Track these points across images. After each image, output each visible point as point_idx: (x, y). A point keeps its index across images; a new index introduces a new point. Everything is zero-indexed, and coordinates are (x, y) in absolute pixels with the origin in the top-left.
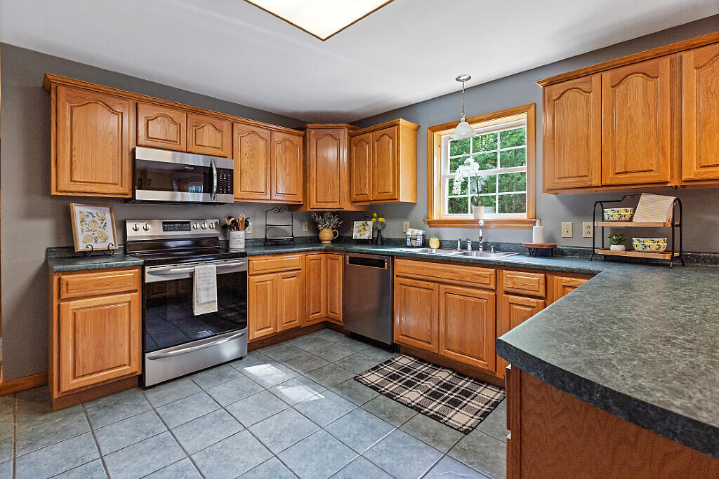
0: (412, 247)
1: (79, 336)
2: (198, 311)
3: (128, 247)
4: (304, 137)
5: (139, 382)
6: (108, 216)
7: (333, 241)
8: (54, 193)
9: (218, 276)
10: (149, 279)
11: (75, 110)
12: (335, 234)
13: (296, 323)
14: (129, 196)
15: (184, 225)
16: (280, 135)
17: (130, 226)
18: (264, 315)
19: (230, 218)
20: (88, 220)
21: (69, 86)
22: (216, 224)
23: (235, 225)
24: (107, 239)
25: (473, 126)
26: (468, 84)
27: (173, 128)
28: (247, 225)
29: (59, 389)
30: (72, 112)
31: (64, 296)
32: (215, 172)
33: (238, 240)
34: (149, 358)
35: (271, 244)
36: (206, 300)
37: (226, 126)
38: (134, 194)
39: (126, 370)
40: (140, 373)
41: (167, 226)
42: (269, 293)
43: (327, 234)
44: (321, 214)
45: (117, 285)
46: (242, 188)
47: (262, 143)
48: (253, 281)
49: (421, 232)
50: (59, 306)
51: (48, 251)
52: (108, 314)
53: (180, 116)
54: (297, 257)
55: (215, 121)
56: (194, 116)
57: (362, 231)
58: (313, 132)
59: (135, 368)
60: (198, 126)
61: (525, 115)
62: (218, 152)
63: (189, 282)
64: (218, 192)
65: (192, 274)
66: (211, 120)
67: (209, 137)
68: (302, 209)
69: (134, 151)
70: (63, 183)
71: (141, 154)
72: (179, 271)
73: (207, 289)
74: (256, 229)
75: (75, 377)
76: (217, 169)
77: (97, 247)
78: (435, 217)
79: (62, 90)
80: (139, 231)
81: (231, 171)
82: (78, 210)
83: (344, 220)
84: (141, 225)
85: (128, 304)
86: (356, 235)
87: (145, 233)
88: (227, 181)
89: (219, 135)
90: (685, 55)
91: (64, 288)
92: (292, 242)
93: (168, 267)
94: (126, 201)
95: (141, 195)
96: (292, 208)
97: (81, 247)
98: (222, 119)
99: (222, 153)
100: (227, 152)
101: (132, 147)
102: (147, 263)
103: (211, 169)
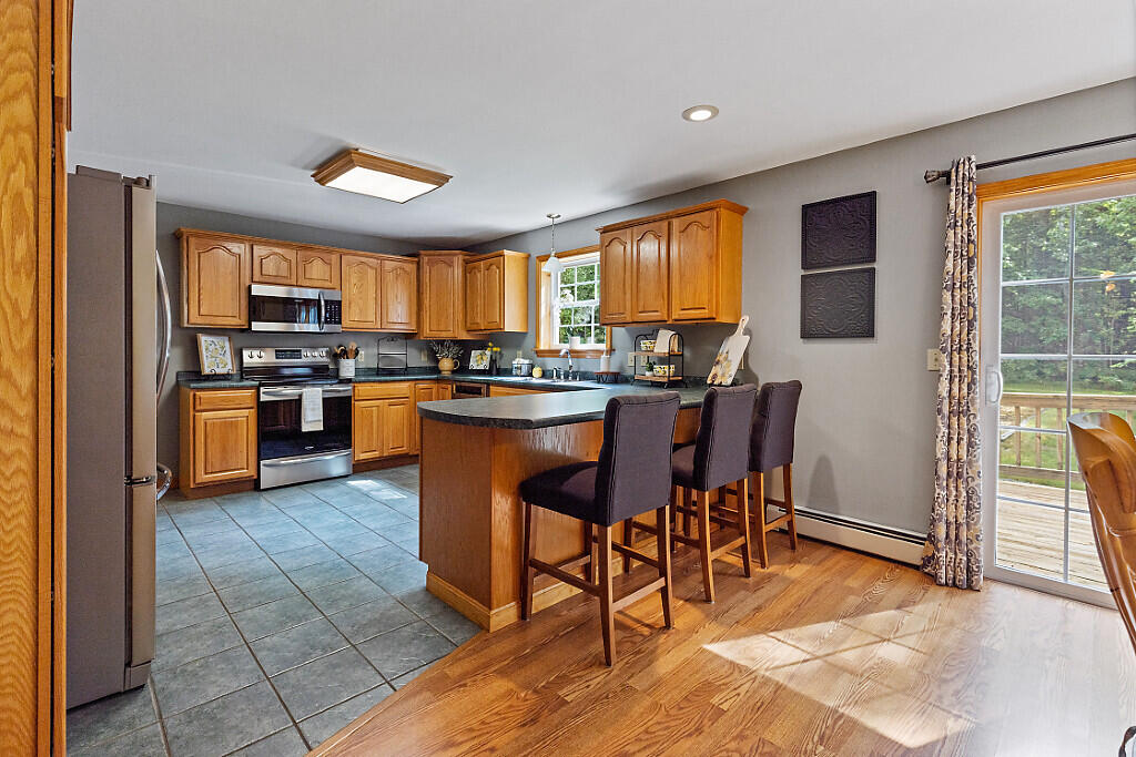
0: (517, 376)
1: (209, 440)
2: (306, 428)
3: (245, 372)
4: (418, 263)
5: (255, 485)
6: (227, 344)
7: (453, 372)
8: (186, 325)
9: (324, 399)
10: (264, 398)
11: (202, 255)
12: (456, 364)
13: (405, 450)
14: (246, 327)
15: (296, 354)
16: (391, 263)
17: (246, 353)
18: (370, 439)
19: (339, 347)
20: (211, 348)
21: (197, 236)
22: (327, 352)
23: (345, 354)
24: (226, 365)
25: (561, 260)
26: (557, 221)
27: (284, 265)
28: (357, 354)
29: (194, 481)
30: (199, 257)
31: (198, 408)
32: (323, 303)
33: (348, 368)
34: (264, 465)
35: (384, 373)
36: (312, 420)
37: (334, 258)
38: (250, 325)
39: (244, 473)
40: (255, 477)
41: (279, 354)
42: (375, 419)
43: (446, 365)
44: (441, 342)
45: (237, 402)
46: (350, 318)
47: (371, 273)
48: (358, 406)
49: (527, 362)
50: (194, 416)
51: (177, 374)
52: (231, 425)
53: (290, 254)
54: (405, 385)
55: (324, 255)
56: (303, 252)
57: (479, 361)
58: (426, 259)
59: (252, 472)
60: (307, 261)
61: (598, 253)
62: (327, 284)
63: (298, 402)
64: (326, 322)
65: (300, 396)
66: (318, 255)
67: (317, 269)
68: (417, 338)
69: (250, 287)
70: (193, 317)
71: (257, 290)
72: (289, 392)
73: (313, 409)
74: (367, 358)
75: (206, 474)
76: (326, 301)
77: (219, 371)
78: (543, 346)
79: (193, 240)
80: (252, 358)
81: (339, 303)
82: (204, 340)
83: (464, 349)
84: (256, 353)
85: (246, 418)
86: (473, 365)
87: (259, 360)
88: (334, 311)
89: (327, 268)
90: (674, 220)
91: (198, 402)
92: (407, 371)
93: (279, 388)
94: (242, 331)
95: (256, 326)
96: (408, 337)
97: (207, 371)
98: (331, 252)
99: (330, 285)
100: (335, 283)
101: (247, 285)
102: (261, 385)
103: (319, 300)
